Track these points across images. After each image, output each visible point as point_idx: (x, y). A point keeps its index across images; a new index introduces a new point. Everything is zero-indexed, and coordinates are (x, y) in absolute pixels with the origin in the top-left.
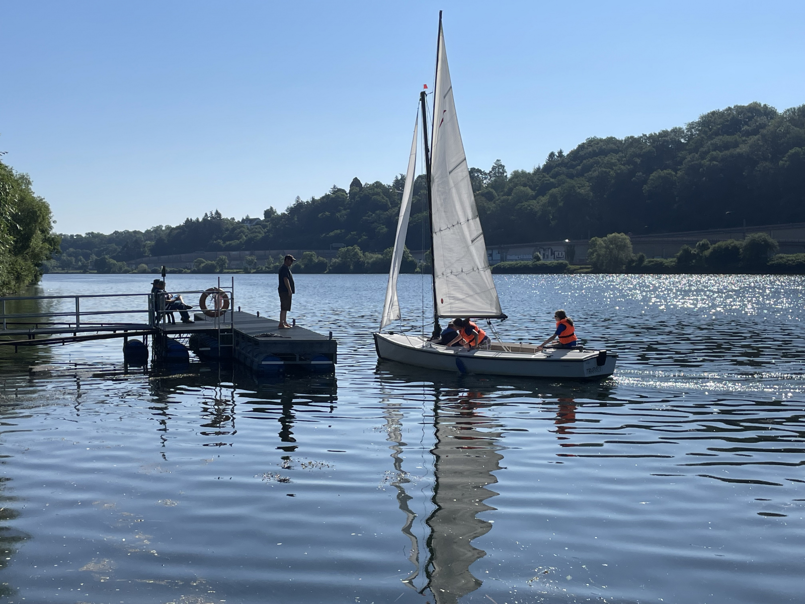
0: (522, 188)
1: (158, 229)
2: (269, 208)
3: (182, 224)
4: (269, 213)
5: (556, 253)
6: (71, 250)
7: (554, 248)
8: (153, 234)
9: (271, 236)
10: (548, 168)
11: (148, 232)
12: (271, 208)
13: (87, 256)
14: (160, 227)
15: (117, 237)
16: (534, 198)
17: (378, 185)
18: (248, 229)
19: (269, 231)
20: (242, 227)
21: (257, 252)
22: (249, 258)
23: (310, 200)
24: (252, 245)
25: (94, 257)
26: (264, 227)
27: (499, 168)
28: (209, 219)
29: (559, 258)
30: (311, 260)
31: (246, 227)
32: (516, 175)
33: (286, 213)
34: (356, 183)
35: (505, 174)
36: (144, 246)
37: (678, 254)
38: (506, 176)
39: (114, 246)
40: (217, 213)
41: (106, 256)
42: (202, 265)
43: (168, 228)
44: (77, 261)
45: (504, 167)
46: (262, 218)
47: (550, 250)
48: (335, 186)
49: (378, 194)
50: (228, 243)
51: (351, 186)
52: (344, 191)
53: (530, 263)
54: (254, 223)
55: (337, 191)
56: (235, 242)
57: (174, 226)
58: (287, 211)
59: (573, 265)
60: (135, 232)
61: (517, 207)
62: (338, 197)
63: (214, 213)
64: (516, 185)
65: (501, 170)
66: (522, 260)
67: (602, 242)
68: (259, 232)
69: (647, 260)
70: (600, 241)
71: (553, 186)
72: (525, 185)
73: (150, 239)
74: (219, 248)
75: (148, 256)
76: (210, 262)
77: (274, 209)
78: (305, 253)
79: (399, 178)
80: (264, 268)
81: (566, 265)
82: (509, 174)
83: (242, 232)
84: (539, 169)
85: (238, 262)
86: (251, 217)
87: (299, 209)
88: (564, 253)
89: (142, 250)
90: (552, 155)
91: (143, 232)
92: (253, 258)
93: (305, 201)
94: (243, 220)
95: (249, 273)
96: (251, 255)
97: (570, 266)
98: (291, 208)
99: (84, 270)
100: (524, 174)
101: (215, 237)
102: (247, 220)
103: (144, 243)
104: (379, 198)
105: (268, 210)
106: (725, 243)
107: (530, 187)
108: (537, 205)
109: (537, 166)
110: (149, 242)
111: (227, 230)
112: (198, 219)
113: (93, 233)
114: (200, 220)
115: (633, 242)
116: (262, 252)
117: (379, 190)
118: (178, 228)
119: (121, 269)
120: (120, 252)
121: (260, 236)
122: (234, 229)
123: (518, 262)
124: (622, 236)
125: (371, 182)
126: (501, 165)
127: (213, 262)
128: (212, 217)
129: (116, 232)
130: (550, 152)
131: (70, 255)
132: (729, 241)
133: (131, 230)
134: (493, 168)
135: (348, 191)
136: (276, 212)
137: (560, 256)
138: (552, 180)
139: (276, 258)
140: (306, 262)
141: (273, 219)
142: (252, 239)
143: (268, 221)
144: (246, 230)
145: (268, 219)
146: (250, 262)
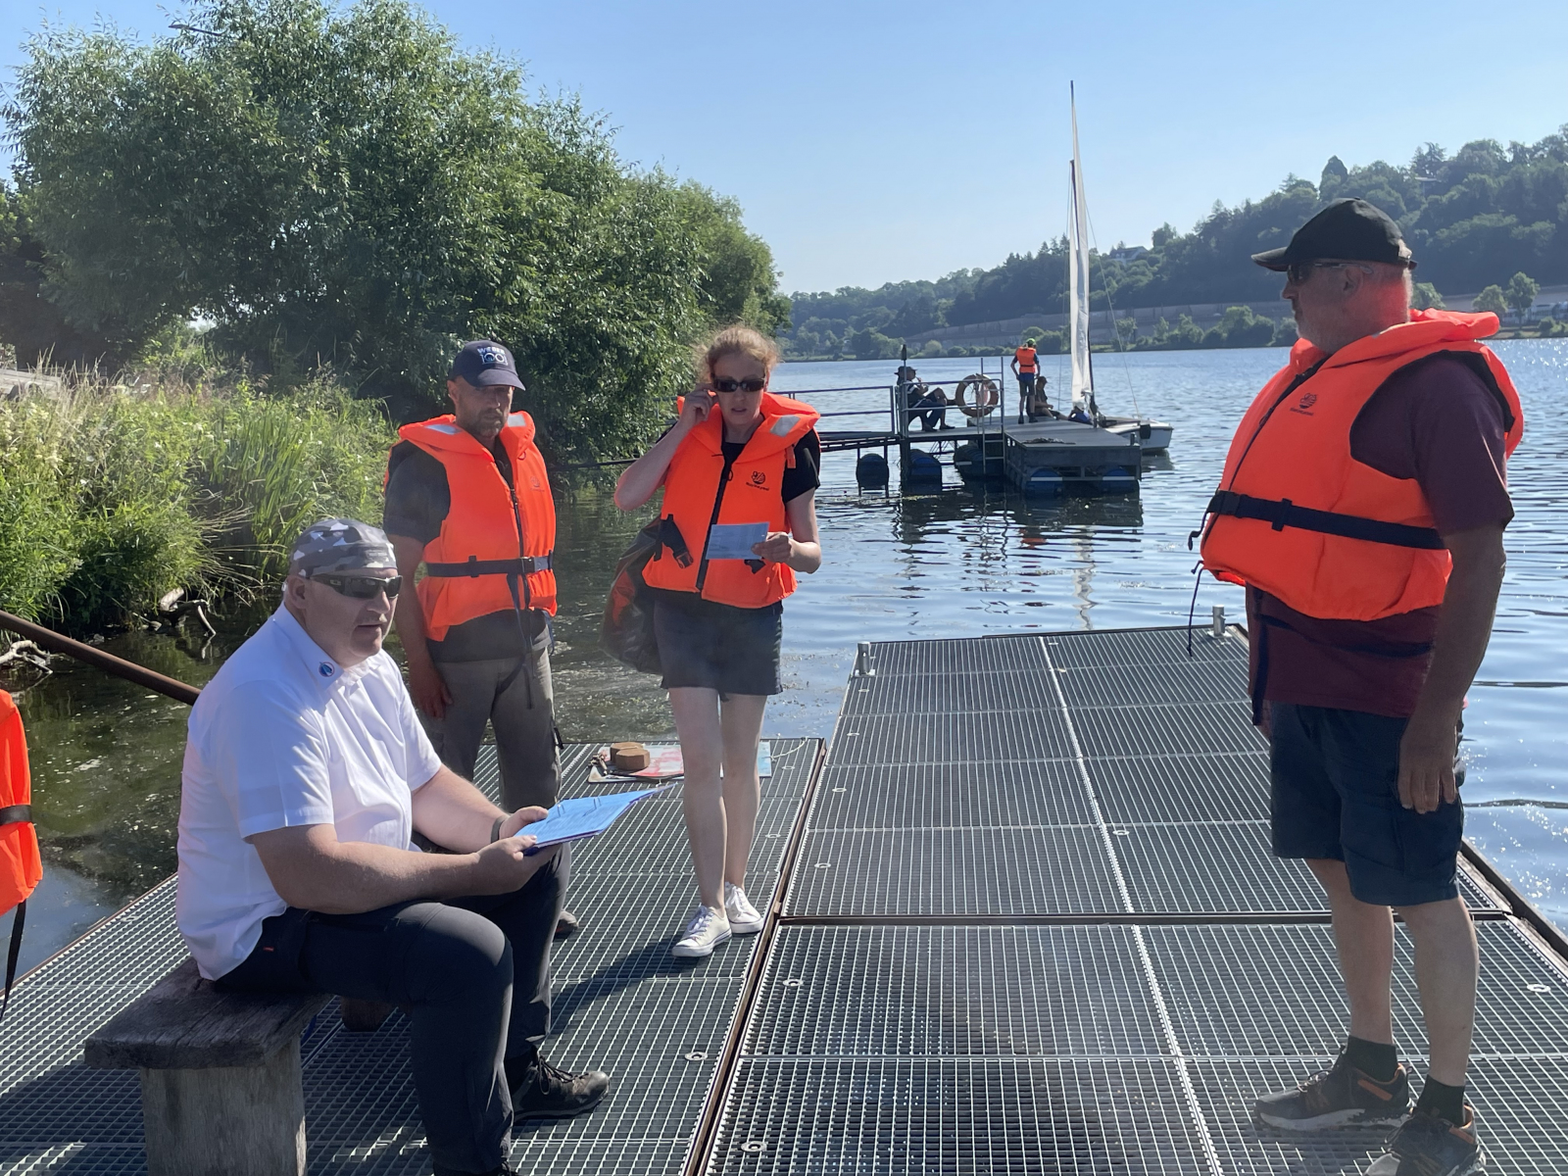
1: (959, 277)
2: (1162, 226)
3: (1001, 265)
4: (1161, 237)
6: (813, 319)
8: (951, 286)
9: (1165, 278)
11: (942, 282)
12: (1167, 226)
13: (839, 330)
14: (963, 272)
15: (890, 294)
17: (1379, 168)
18: (1122, 268)
19: (1161, 270)
20: (1111, 264)
21: (1138, 311)
22: (1123, 322)
23: (1241, 207)
24: (1128, 298)
25: (852, 331)
26: (1153, 262)
28: (1050, 252)
30: (1241, 322)
31: (1118, 265)
33: (1195, 234)
34: (1335, 166)
36: (936, 308)
39: (884, 309)
40: (1064, 241)
41: (872, 329)
43: (978, 273)
44: (822, 341)
46: (1149, 246)
48: (1291, 177)
49: (1379, 186)
51: (1326, 172)
52: (1308, 184)
54: (1134, 257)
55: (1296, 186)
56: (1097, 295)
57: (987, 270)
58: (1196, 229)
60: (920, 283)
62: (1297, 196)
63: (1058, 242)
68: (1143, 274)
73: (946, 296)
75: (943, 326)
76: (1051, 333)
77: (1171, 227)
78: (1228, 309)
79: (1425, 151)
80: (1150, 341)
83: (1112, 274)
85: (1103, 331)
86: (1128, 246)
87: (1218, 226)
89: (932, 315)
91: (935, 282)
92: (1131, 321)
93: (1231, 208)
94: (1114, 252)
95: (1125, 350)
96: (1126, 317)
98: (1205, 224)
99: (835, 354)
101: (1060, 285)
102: (1122, 252)
103: (935, 303)
104: (1380, 191)
105: (1160, 231)
110: (944, 301)
112: (1029, 255)
113: (848, 288)
114: (1034, 256)
116: (1146, 311)
117: (1381, 179)
118: (994, 272)
119: (895, 350)
120: (894, 321)
121: (1145, 281)
122: (1096, 270)
125: (1365, 163)
127: (1057, 333)
128: (1056, 250)
129: (887, 286)
131: (811, 330)
133: (913, 281)
135: (1317, 185)
136: (1175, 234)
139: (1174, 321)
140: (1231, 325)
141: (1169, 248)
142: (1129, 287)
143: (1160, 252)
144: (1117, 271)
145: (1159, 247)
146: (1124, 331)
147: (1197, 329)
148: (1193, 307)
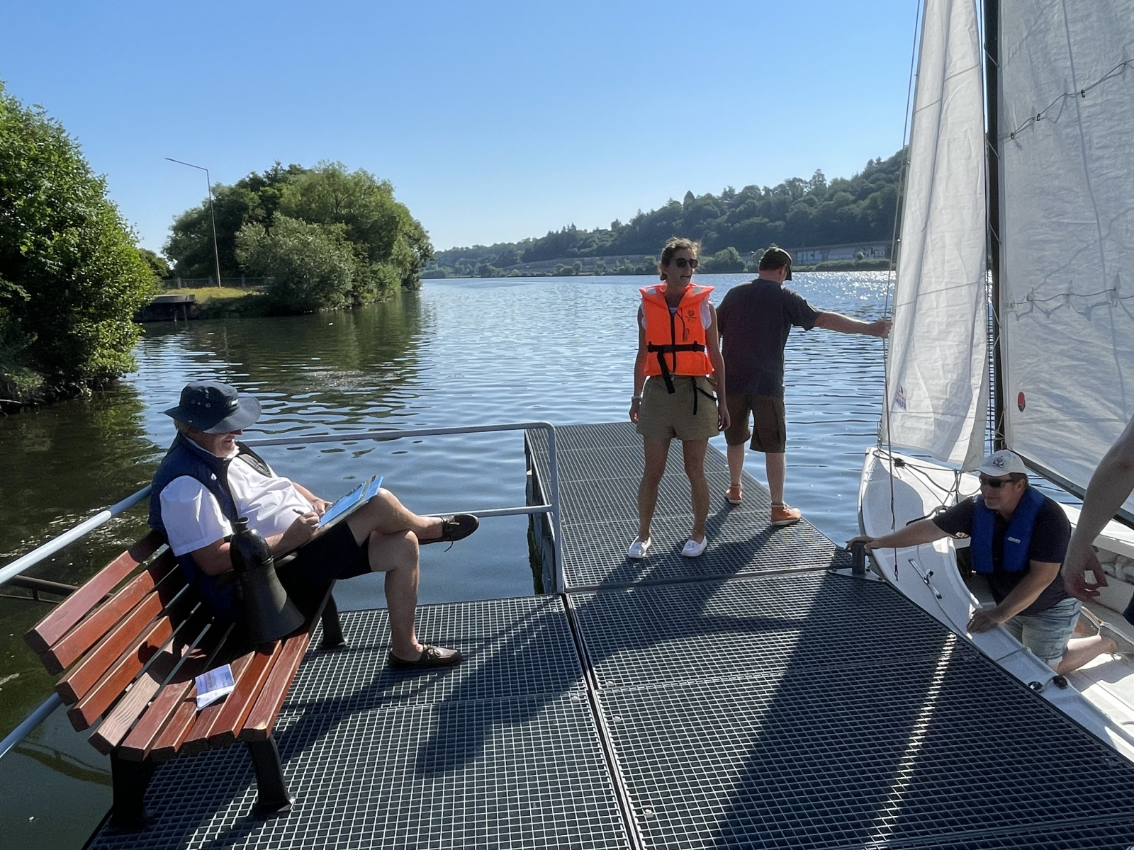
0: (843, 193)
1: (527, 241)
2: (615, 220)
3: (545, 236)
4: (615, 225)
5: (876, 252)
6: (462, 259)
7: (874, 248)
8: (523, 246)
9: (618, 242)
10: (867, 175)
11: (519, 243)
12: (617, 220)
13: (473, 264)
14: (529, 239)
15: (496, 249)
16: (855, 202)
17: (709, 196)
18: (598, 238)
19: (616, 239)
20: (593, 237)
21: (606, 258)
22: (599, 262)
23: (649, 212)
24: (601, 252)
25: (479, 265)
26: (611, 236)
27: (819, 176)
28: (567, 231)
29: (879, 257)
31: (596, 237)
32: (835, 182)
33: (630, 224)
34: (689, 195)
35: (824, 182)
36: (516, 255)
38: (826, 184)
39: (494, 256)
40: (573, 226)
41: (488, 264)
42: (562, 269)
43: (535, 239)
44: (466, 268)
45: (823, 175)
46: (610, 229)
47: (870, 250)
48: (671, 200)
49: (709, 204)
50: (582, 250)
51: (685, 198)
52: (678, 203)
53: (853, 262)
54: (603, 233)
55: (674, 204)
56: (586, 250)
57: (539, 238)
58: (630, 222)
60: (509, 244)
61: (838, 211)
62: (674, 208)
63: (570, 226)
64: (836, 191)
65: (821, 179)
66: (843, 259)
68: (608, 241)
71: (873, 191)
72: (845, 191)
73: (521, 250)
74: (575, 255)
75: (520, 263)
76: (567, 267)
77: (619, 221)
79: (727, 190)
80: (611, 271)
81: (889, 263)
82: (828, 183)
83: (594, 241)
84: (857, 176)
85: (590, 266)
86: (600, 229)
87: (640, 220)
88: (884, 252)
89: (514, 258)
90: (871, 162)
91: (516, 243)
92: (603, 262)
93: (645, 213)
94: (594, 231)
95: (600, 275)
96: (601, 259)
98: (634, 220)
99: (471, 275)
100: (843, 181)
101: (571, 245)
102: (598, 231)
104: (709, 208)
105: (614, 222)
107: (850, 192)
108: (858, 208)
109: (855, 174)
111: (581, 240)
113: (477, 245)
114: (560, 232)
116: (610, 257)
117: (710, 201)
118: (542, 239)
119: (498, 273)
120: (497, 260)
121: (608, 244)
122: (587, 239)
123: (840, 261)
125: (703, 195)
126: (821, 174)
127: (571, 267)
128: (569, 230)
129: (495, 245)
133: (506, 243)
134: (814, 177)
135: (682, 203)
136: (621, 224)
137: (881, 255)
138: (871, 185)
139: (622, 262)
140: (646, 264)
141: (619, 230)
142: (601, 247)
143: (614, 232)
144: (597, 240)
145: (614, 230)
146: (600, 266)
147: (631, 266)
148: (630, 256)
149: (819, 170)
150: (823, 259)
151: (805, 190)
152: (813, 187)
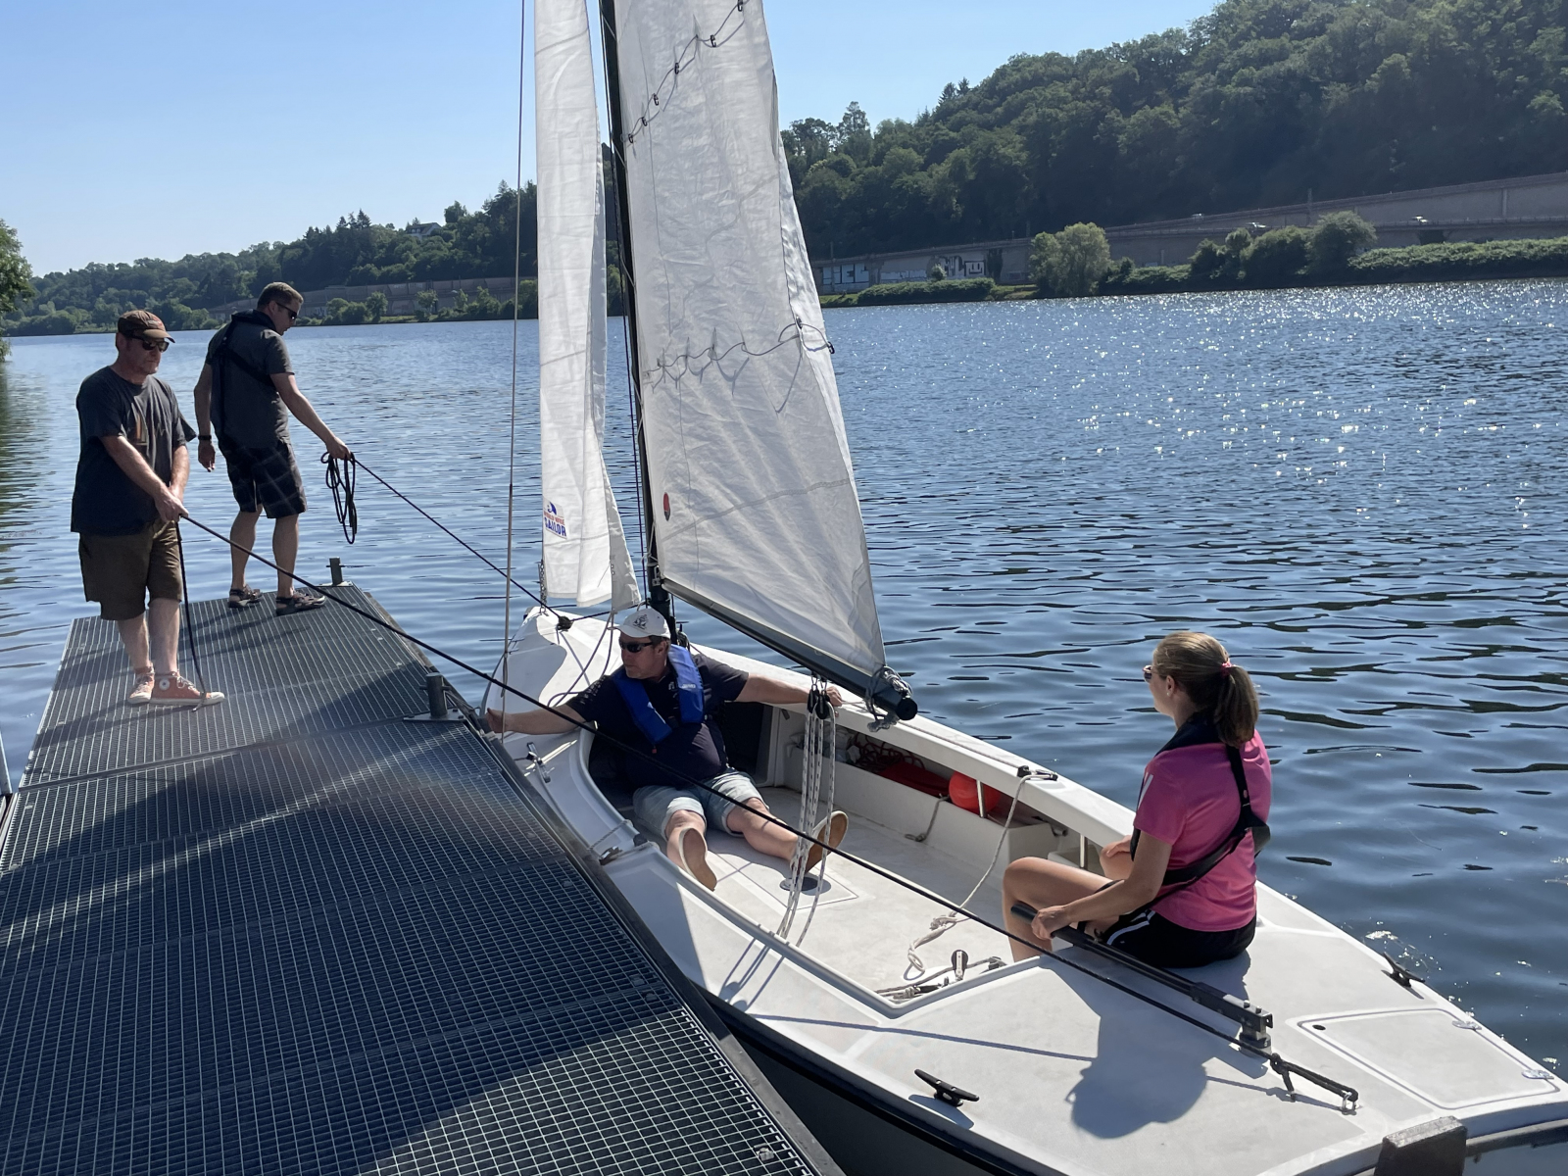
0: (902, 151)
1: (261, 250)
2: (453, 204)
3: (302, 238)
4: (453, 214)
5: (969, 265)
7: (965, 257)
8: (254, 259)
9: (460, 253)
10: (944, 113)
11: (243, 254)
12: (457, 204)
14: (265, 244)
15: (190, 266)
16: (923, 168)
18: (418, 243)
19: (457, 246)
20: (407, 239)
21: (437, 284)
22: (424, 295)
23: (525, 188)
24: (430, 271)
26: (447, 238)
27: (855, 118)
28: (349, 227)
29: (974, 274)
30: (534, 294)
31: (414, 240)
32: (886, 128)
33: (484, 212)
35: (867, 128)
36: (240, 279)
37: (1194, 257)
38: (869, 131)
39: (186, 280)
40: (361, 215)
41: (173, 301)
42: (343, 310)
43: (278, 246)
45: (863, 114)
46: (443, 223)
47: (957, 261)
50: (384, 269)
53: (925, 285)
54: (429, 233)
56: (394, 268)
57: (288, 243)
58: (484, 207)
59: (1003, 285)
60: (221, 255)
61: (894, 185)
63: (356, 217)
64: (889, 146)
65: (859, 121)
66: (908, 279)
67: (1055, 241)
68: (439, 249)
69: (1136, 270)
70: (1051, 239)
71: (952, 145)
72: (905, 146)
73: (249, 268)
74: (370, 280)
75: (247, 298)
76: (355, 304)
77: (462, 205)
78: (521, 283)
80: (452, 312)
81: (989, 286)
82: (873, 129)
83: (410, 249)
84: (926, 116)
85: (406, 303)
86: (422, 222)
87: (504, 204)
88: (982, 265)
89: (234, 286)
90: (949, 89)
91: (236, 255)
92: (432, 294)
93: (515, 189)
94: (409, 228)
95: (427, 321)
96: (428, 288)
97: (995, 287)
98: (493, 203)
100: (900, 125)
101: (360, 258)
102: (416, 228)
103: (238, 275)
105: (451, 208)
106: (1278, 233)
107: (915, 148)
108: (929, 180)
109: (922, 112)
110: (247, 272)
111: (382, 246)
112: (328, 229)
113: (147, 260)
114: (333, 229)
115: (1110, 240)
116: (447, 284)
118: (294, 246)
120: (196, 292)
121: (442, 255)
122: (393, 245)
123: (904, 284)
124: (1092, 228)
126: (859, 112)
127: (362, 304)
128: (353, 224)
129: (188, 258)
130: (946, 85)
131: (109, 301)
132: (1287, 229)
133: (214, 253)
134: (846, 118)
136: (465, 211)
137: (976, 270)
138: (953, 134)
139: (473, 293)
140: (525, 297)
141: (460, 225)
142: (427, 261)
143: (452, 229)
144: (415, 246)
145: (451, 224)
146: (427, 302)
147: (493, 301)
148: (489, 281)
149: (853, 103)
150: (872, 282)
151: (831, 143)
152: (846, 138)
